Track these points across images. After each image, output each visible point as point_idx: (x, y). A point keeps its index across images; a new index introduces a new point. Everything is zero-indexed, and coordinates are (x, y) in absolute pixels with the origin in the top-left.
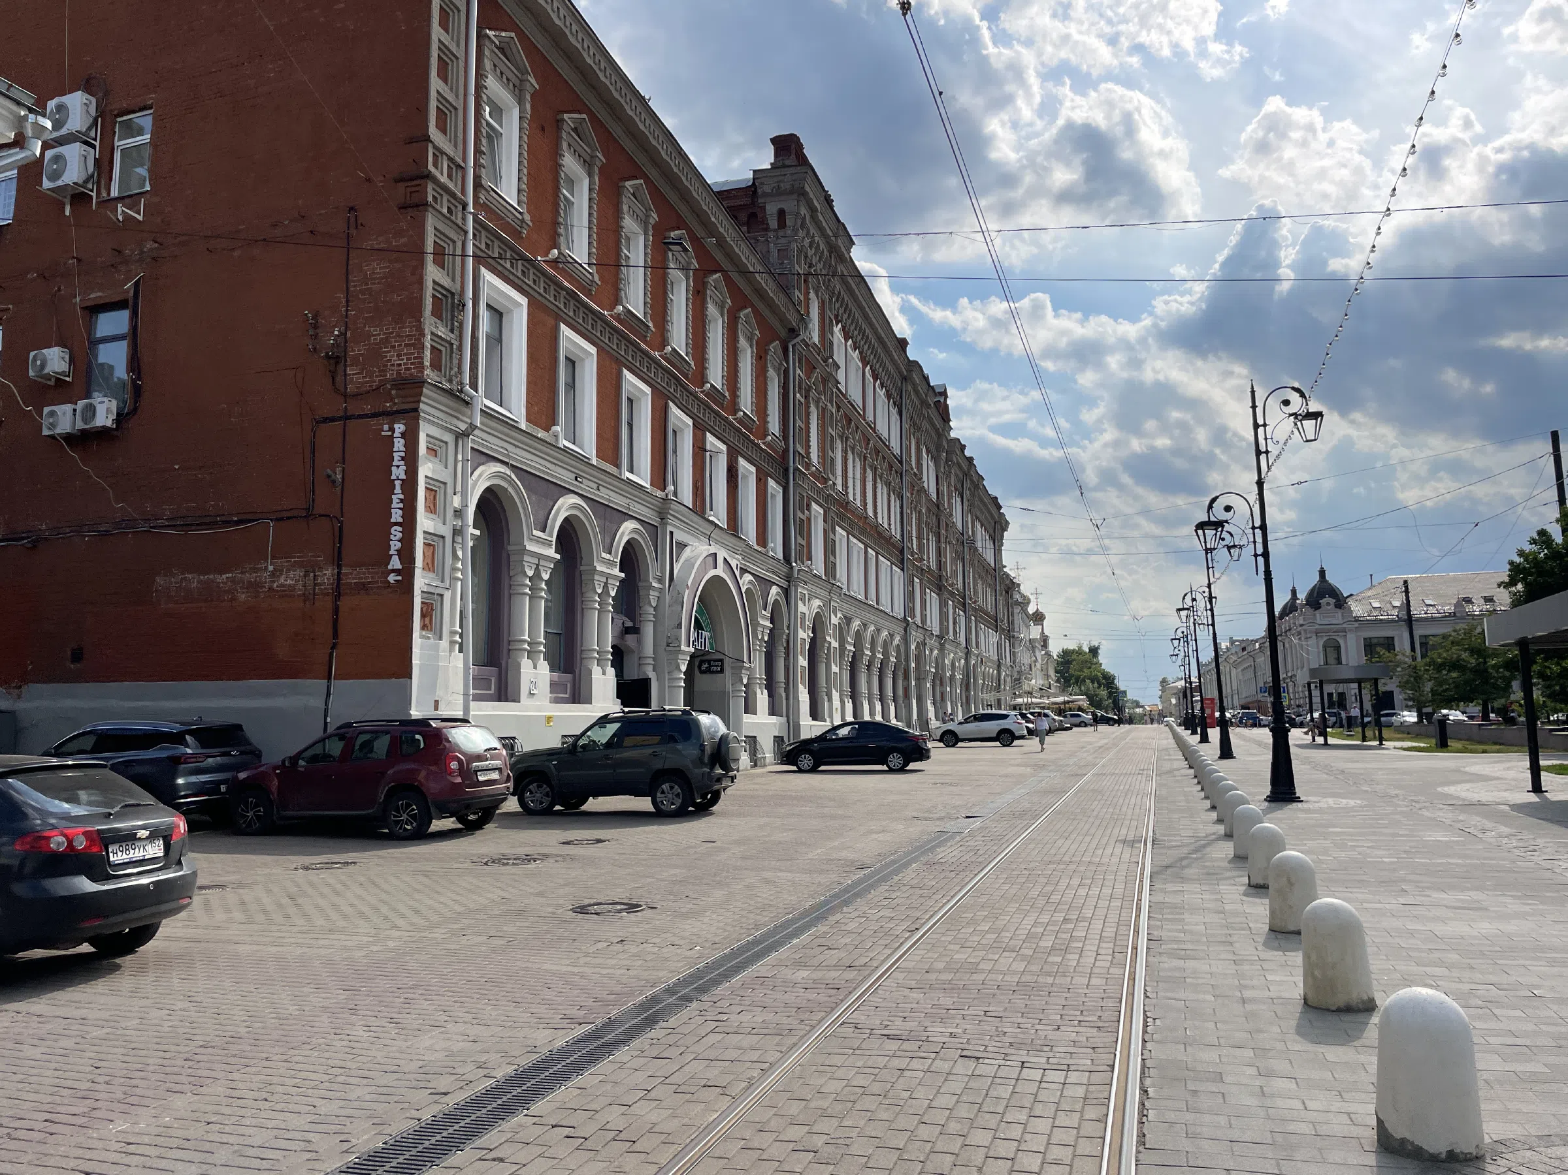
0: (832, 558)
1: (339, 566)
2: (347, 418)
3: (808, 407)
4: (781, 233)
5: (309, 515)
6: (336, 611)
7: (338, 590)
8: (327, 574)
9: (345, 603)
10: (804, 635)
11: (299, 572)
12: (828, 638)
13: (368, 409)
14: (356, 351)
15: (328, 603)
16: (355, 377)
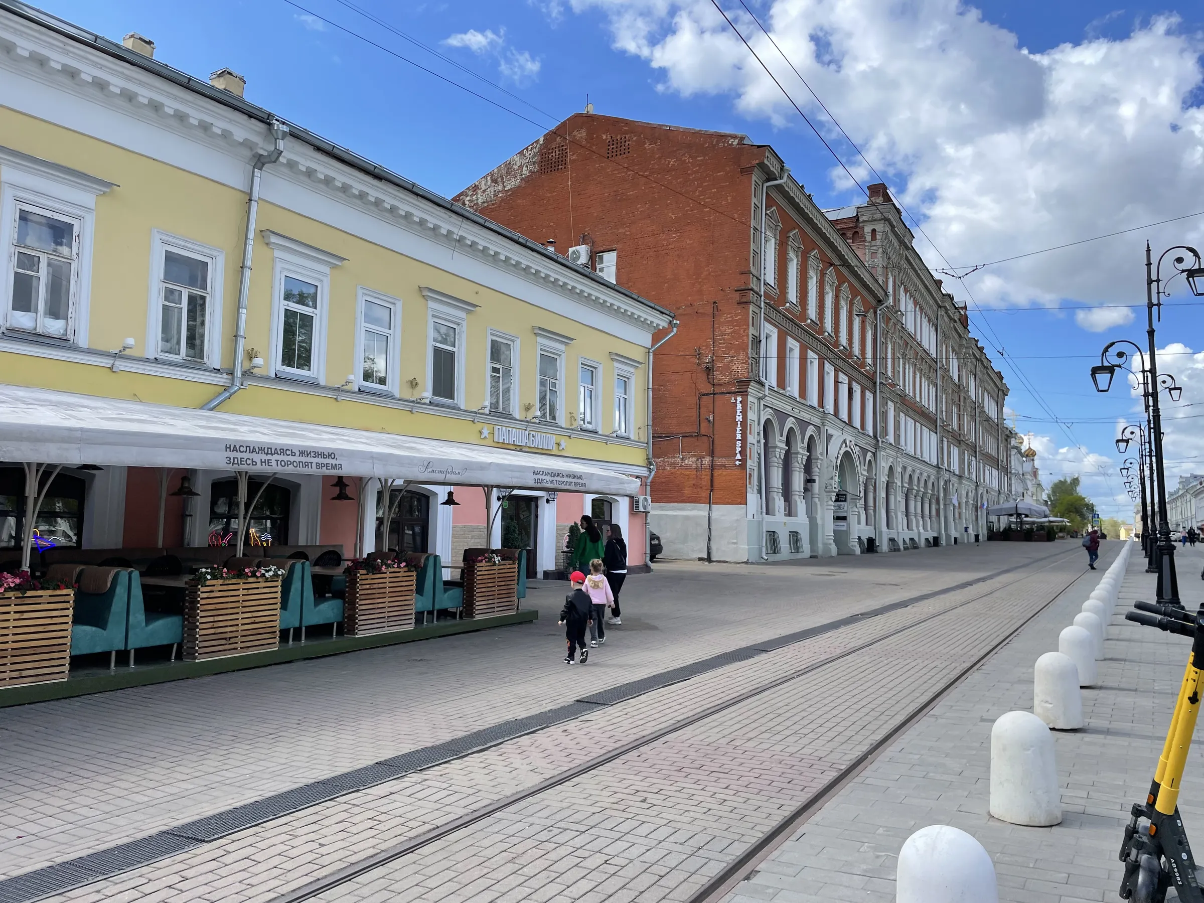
0: (898, 433)
1: (712, 457)
2: (714, 394)
3: (886, 344)
4: (873, 243)
5: (699, 435)
6: (712, 476)
7: (712, 468)
8: (707, 460)
9: (717, 473)
10: (884, 479)
11: (695, 459)
12: (896, 480)
13: (724, 390)
14: (719, 365)
15: (708, 472)
16: (718, 376)
